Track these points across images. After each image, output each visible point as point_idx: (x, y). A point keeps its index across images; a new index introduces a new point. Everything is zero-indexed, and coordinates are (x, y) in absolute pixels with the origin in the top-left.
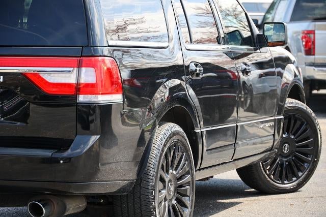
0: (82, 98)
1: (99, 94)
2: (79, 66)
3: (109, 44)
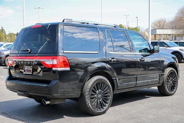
0: (54, 69)
3: (64, 52)
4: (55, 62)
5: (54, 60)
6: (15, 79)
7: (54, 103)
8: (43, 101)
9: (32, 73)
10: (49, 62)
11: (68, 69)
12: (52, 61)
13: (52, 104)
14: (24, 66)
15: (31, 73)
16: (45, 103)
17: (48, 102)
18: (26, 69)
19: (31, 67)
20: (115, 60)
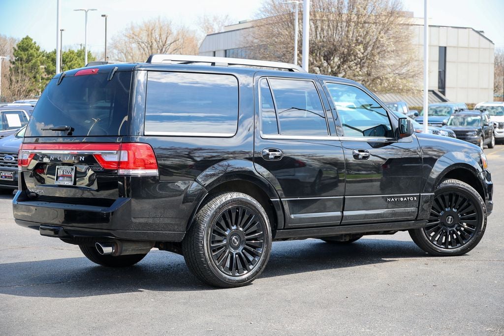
0: (121, 172)
1: (131, 169)
2: (120, 150)
3: (145, 134)
4: (124, 156)
5: (122, 152)
6: (36, 198)
7: (121, 253)
8: (98, 245)
9: (75, 183)
10: (111, 157)
11: (154, 172)
12: (117, 153)
13: (117, 254)
14: (57, 167)
15: (71, 184)
16: (102, 251)
17: (108, 250)
18: (60, 173)
19: (72, 169)
20: (277, 154)
